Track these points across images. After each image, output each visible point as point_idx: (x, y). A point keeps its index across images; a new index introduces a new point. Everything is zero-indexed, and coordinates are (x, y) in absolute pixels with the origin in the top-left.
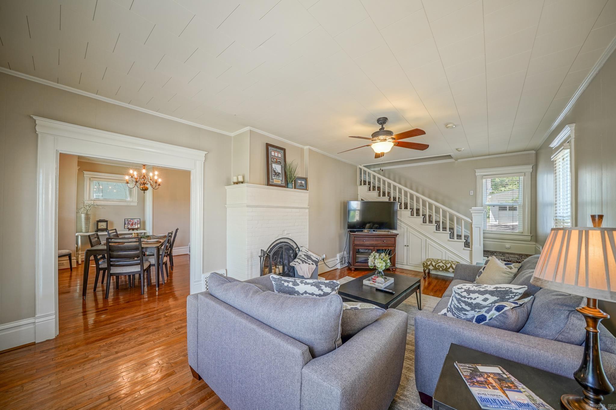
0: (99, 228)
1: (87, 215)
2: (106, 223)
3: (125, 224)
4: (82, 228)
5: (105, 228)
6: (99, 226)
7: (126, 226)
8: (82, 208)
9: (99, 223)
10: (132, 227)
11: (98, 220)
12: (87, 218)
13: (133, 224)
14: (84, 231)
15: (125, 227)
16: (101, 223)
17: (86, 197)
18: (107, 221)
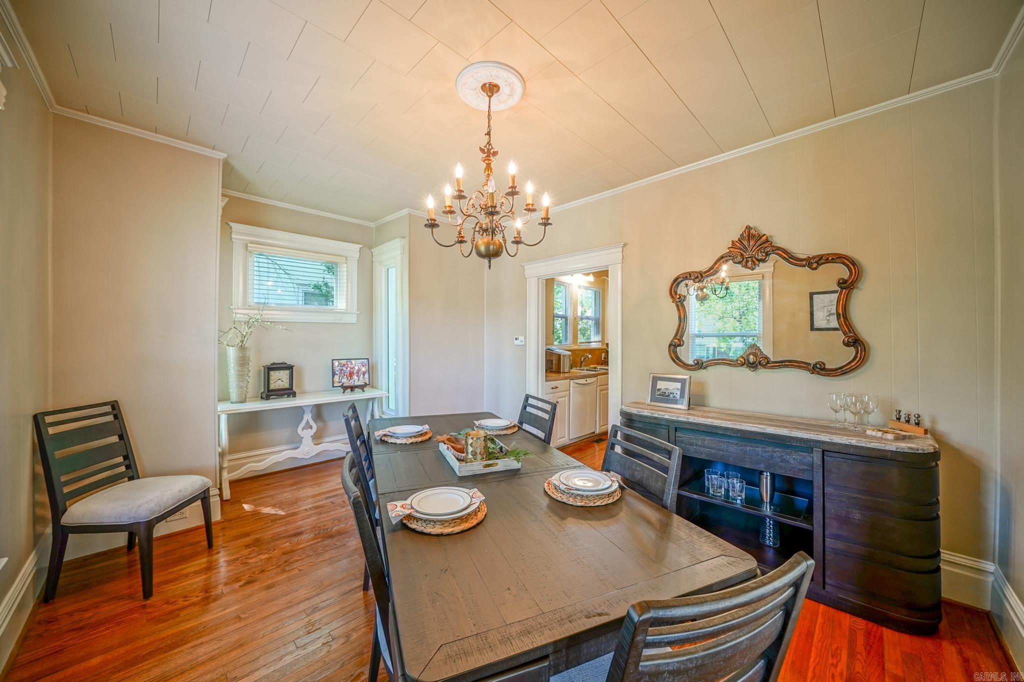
0: (272, 387)
1: (242, 348)
2: (287, 372)
3: (334, 374)
4: (228, 388)
5: (287, 386)
6: (271, 382)
7: (336, 378)
8: (231, 329)
9: (272, 373)
10: (351, 383)
11: (269, 362)
12: (243, 362)
13: (353, 373)
14: (234, 395)
15: (333, 383)
16: (277, 372)
17: (237, 298)
18: (290, 368)
